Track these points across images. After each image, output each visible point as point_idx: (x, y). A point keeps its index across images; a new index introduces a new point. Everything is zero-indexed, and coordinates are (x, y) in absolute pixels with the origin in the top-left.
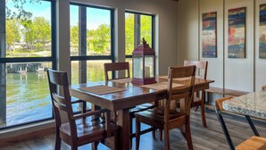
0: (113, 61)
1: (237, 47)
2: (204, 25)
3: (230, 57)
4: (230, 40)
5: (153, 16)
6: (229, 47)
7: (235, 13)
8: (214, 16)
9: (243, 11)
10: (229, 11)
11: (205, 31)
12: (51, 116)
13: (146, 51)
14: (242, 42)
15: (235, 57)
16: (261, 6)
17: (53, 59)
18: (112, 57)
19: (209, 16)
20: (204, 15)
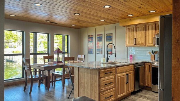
0: (48, 55)
1: (99, 50)
2: (89, 40)
3: (97, 54)
4: (97, 47)
5: (68, 36)
6: (97, 50)
7: (99, 36)
8: (92, 37)
9: (101, 36)
10: (97, 35)
11: (89, 43)
12: (22, 77)
13: (59, 51)
14: (101, 48)
15: (99, 54)
16: (107, 34)
17: (23, 54)
18: (48, 53)
19: (90, 37)
20: (89, 36)
